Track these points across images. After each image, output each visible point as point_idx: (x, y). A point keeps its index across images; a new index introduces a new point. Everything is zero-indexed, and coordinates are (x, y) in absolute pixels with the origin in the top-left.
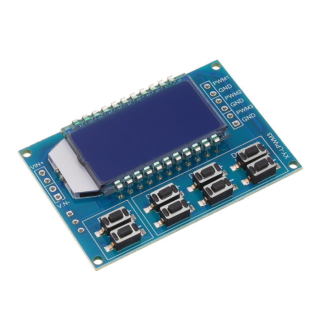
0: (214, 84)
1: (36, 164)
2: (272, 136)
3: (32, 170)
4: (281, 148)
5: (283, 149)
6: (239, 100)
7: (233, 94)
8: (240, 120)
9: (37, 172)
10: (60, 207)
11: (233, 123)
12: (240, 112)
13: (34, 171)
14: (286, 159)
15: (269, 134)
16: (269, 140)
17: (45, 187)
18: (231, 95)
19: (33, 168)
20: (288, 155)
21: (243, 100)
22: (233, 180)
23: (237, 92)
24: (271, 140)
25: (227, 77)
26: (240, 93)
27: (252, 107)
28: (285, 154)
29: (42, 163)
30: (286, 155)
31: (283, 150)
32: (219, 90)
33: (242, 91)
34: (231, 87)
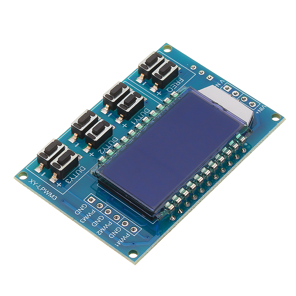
0: (128, 234)
1: (262, 110)
2: (52, 198)
3: (262, 104)
4: (40, 188)
5: (38, 188)
6: (97, 224)
7: (105, 228)
8: (89, 204)
9: (257, 104)
10: (221, 81)
11: (94, 200)
12: (92, 212)
13: (260, 104)
14: (32, 179)
15: (56, 198)
16: (54, 192)
17: (243, 93)
18: (107, 227)
19: (262, 106)
20: (31, 183)
21: (93, 225)
22: (76, 146)
23: (102, 232)
24: (52, 193)
25: (118, 246)
26: (98, 232)
27: (81, 221)
28: (35, 184)
29: (257, 112)
30: (33, 183)
31: (37, 186)
32: (120, 229)
33: (97, 234)
34: (109, 236)
